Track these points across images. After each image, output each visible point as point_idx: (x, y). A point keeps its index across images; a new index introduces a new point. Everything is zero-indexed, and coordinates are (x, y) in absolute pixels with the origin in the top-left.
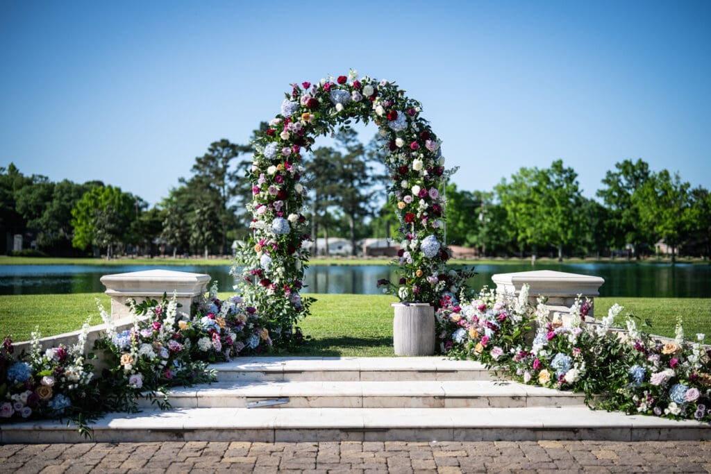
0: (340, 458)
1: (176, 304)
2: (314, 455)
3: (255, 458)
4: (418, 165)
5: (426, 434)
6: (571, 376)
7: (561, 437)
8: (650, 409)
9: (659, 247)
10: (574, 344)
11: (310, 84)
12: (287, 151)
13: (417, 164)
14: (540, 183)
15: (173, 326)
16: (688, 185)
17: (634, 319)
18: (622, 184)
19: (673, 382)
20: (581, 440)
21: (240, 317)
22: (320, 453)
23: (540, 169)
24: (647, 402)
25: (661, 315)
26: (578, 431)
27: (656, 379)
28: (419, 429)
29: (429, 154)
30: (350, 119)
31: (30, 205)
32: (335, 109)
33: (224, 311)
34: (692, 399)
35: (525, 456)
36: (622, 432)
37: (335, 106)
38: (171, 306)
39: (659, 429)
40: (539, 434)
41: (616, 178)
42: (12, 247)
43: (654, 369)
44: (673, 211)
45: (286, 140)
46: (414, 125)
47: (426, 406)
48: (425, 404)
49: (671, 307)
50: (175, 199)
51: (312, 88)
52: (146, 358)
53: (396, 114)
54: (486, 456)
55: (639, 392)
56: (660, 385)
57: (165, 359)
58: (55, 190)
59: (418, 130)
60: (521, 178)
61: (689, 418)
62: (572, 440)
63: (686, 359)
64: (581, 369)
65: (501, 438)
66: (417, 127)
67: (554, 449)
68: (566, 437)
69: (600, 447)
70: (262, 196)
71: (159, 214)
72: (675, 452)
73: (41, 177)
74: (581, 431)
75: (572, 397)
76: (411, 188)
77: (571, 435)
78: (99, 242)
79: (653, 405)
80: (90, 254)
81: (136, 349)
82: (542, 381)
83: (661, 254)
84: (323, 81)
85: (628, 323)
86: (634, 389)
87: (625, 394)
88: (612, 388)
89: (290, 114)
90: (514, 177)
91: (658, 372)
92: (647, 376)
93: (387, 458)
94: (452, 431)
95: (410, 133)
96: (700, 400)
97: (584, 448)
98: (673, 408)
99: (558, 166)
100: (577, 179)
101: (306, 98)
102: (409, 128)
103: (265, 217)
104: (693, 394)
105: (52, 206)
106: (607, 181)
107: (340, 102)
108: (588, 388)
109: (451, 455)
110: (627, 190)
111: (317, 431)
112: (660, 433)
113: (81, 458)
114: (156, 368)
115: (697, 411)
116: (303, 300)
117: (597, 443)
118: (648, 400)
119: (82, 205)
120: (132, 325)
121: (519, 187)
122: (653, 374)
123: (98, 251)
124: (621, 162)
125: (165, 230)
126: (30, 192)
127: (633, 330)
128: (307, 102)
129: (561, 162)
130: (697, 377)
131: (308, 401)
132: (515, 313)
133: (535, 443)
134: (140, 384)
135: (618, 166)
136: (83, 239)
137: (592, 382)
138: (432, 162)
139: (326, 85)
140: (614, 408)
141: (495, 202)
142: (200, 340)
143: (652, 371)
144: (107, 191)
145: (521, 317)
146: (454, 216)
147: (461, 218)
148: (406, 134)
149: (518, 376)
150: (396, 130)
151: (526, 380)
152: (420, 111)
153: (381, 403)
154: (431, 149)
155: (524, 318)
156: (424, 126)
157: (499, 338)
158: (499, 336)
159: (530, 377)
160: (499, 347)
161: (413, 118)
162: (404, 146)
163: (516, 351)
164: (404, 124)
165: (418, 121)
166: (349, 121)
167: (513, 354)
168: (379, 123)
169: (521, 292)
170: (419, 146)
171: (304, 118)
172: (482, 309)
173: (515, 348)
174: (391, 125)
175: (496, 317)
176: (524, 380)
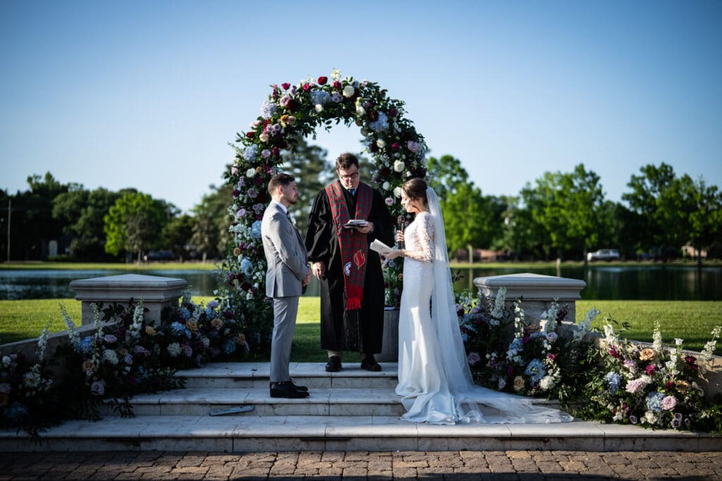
0: (296, 468)
1: (143, 309)
2: (270, 465)
3: (207, 468)
4: (400, 166)
5: (390, 444)
6: (545, 383)
7: (529, 447)
8: (626, 418)
9: (686, 250)
10: (548, 349)
11: (290, 85)
12: (266, 153)
13: (398, 165)
14: (564, 188)
15: (140, 331)
16: (715, 189)
17: (612, 324)
18: (647, 187)
19: (650, 389)
20: (551, 450)
21: (216, 322)
22: (276, 463)
23: (563, 173)
24: (622, 411)
25: (667, 318)
26: (547, 441)
27: (631, 387)
28: (382, 438)
29: (411, 155)
30: (332, 119)
31: (66, 212)
32: (315, 109)
33: (196, 315)
34: (669, 407)
35: (488, 468)
36: (594, 441)
37: (314, 107)
38: (138, 311)
39: (633, 438)
40: (508, 444)
41: (640, 182)
42: (48, 252)
43: (630, 375)
44: (700, 214)
45: (265, 143)
46: (395, 125)
47: (395, 414)
48: (393, 412)
49: (679, 310)
50: (206, 205)
51: (291, 88)
52: (107, 364)
53: (378, 115)
54: (447, 466)
55: (614, 400)
56: (636, 392)
57: (129, 366)
58: (90, 196)
59: (400, 130)
60: (546, 183)
61: (665, 427)
62: (541, 450)
63: (664, 366)
64: (555, 375)
65: (467, 448)
66: (399, 127)
67: (521, 460)
68: (535, 446)
69: (569, 457)
70: (241, 199)
71: (190, 221)
72: (648, 463)
73: (76, 184)
74: (552, 440)
75: (547, 404)
76: (393, 190)
77: (541, 445)
78: (131, 247)
79: (628, 414)
80: (122, 259)
81: (98, 355)
82: (517, 388)
83: (689, 257)
84: (303, 82)
85: (605, 327)
86: (608, 396)
87: (600, 402)
88: (587, 396)
89: (270, 116)
90: (538, 181)
91: (634, 379)
92: (623, 382)
93: (343, 469)
94: (416, 440)
95: (392, 133)
96: (677, 409)
97: (553, 459)
98: (649, 417)
99: (580, 170)
100: (600, 182)
101: (286, 99)
102: (391, 128)
103: (246, 221)
104: (669, 402)
105: (86, 212)
106: (632, 185)
107: (320, 103)
108: (563, 396)
109: (411, 466)
110: (652, 193)
111: (277, 441)
112: (634, 443)
113: (29, 468)
114: (120, 375)
115: (673, 420)
117: (567, 453)
118: (623, 409)
119: (115, 212)
120: (96, 331)
121: (543, 190)
122: (629, 381)
123: (131, 256)
124: (645, 166)
125: (195, 236)
126: (65, 199)
127: (611, 334)
128: (286, 103)
129: (582, 166)
130: (673, 384)
131: (274, 408)
132: (492, 317)
133: (502, 453)
134: (101, 391)
135: (642, 170)
136: (115, 244)
137: (566, 390)
138: (415, 163)
139: (305, 86)
140: (589, 417)
141: (522, 206)
142: (170, 345)
143: (628, 378)
144: (139, 197)
145: (498, 322)
146: (479, 220)
147: (486, 222)
148: (388, 135)
149: (492, 383)
150: (377, 131)
151: (501, 387)
152: (403, 112)
153: (348, 410)
154: (414, 150)
155: (501, 322)
156: (407, 127)
157: (475, 343)
158: (474, 341)
159: (505, 383)
160: (476, 352)
161: (395, 119)
162: (385, 147)
163: (491, 357)
164: (385, 125)
165: (401, 121)
166: (330, 122)
167: (488, 360)
168: (359, 123)
169: (498, 296)
170: (401, 147)
171: (284, 120)
172: (461, 313)
173: (490, 354)
174: (372, 126)
175: (472, 321)
176: (498, 388)
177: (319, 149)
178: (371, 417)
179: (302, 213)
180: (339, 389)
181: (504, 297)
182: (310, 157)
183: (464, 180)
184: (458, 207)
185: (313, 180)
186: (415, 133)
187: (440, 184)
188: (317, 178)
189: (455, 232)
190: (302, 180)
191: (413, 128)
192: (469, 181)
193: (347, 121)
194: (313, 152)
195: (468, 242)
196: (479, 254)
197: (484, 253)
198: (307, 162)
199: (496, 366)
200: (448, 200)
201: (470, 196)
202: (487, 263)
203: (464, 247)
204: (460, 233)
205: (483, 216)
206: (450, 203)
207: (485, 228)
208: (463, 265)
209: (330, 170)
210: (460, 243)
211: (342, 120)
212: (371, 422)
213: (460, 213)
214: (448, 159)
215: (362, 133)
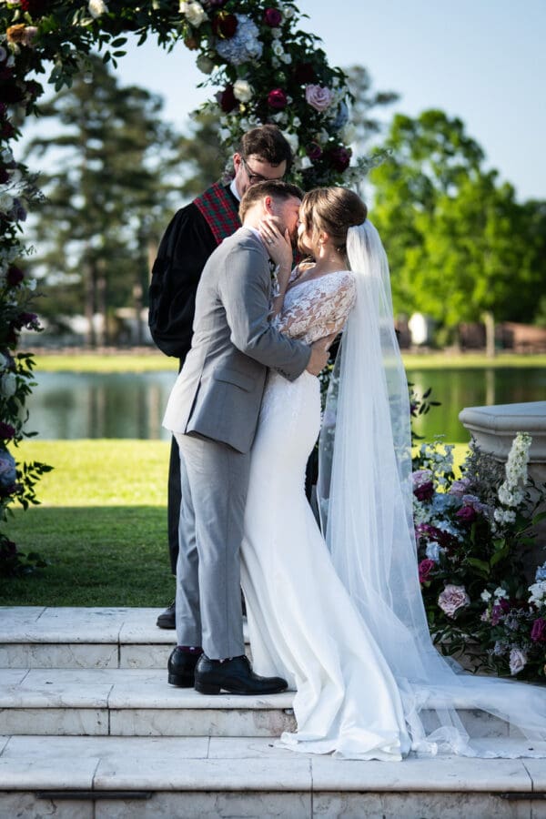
28: (227, 792)
29: (314, 118)
30: (126, 34)
32: (87, 11)
37: (85, 4)
46: (277, 47)
47: (262, 733)
48: (260, 727)
53: (236, 22)
59: (288, 59)
66: (286, 52)
94: (307, 797)
95: (268, 66)
102: (268, 53)
116: (20, 468)
132: (497, 504)
138: (324, 137)
145: (513, 514)
146: (511, 257)
147: (527, 262)
148: (260, 73)
149: (496, 659)
150: (235, 60)
151: (514, 669)
152: (297, 15)
153: (153, 724)
154: (320, 106)
155: (519, 516)
156: (307, 51)
157: (458, 564)
158: (454, 559)
159: (524, 661)
160: (458, 585)
161: (278, 33)
162: (254, 99)
163: (494, 597)
164: (254, 46)
165: (294, 37)
166: (123, 41)
167: (484, 606)
168: (193, 43)
169: (512, 455)
170: (290, 100)
171: (13, 36)
172: (425, 493)
173: (491, 590)
174: (222, 49)
175: (451, 512)
176: (508, 670)
177: (144, 95)
178: (207, 739)
179: (107, 241)
180: (138, 672)
181: (527, 455)
182: (123, 114)
183: (476, 166)
184: (462, 228)
185: (130, 166)
186: (324, 64)
187: (420, 175)
188: (140, 160)
189: (453, 284)
190: (106, 165)
191: (320, 53)
192: (485, 167)
193: (163, 39)
194: (131, 102)
195: (483, 306)
196: (511, 334)
197: (522, 333)
198: (118, 124)
199: (505, 618)
200: (440, 211)
201: (490, 201)
202: (526, 354)
203: (475, 318)
204: (467, 286)
205: (520, 246)
206: (444, 219)
207: (525, 274)
208: (473, 360)
209: (170, 144)
210: (465, 309)
211: (153, 36)
212: (204, 754)
213: (468, 242)
214: (435, 119)
215: (199, 66)
